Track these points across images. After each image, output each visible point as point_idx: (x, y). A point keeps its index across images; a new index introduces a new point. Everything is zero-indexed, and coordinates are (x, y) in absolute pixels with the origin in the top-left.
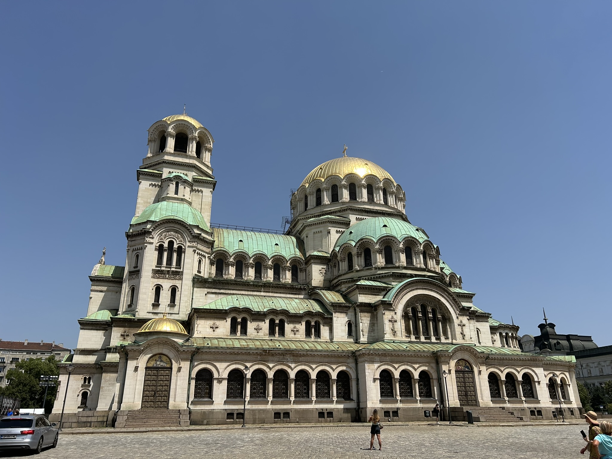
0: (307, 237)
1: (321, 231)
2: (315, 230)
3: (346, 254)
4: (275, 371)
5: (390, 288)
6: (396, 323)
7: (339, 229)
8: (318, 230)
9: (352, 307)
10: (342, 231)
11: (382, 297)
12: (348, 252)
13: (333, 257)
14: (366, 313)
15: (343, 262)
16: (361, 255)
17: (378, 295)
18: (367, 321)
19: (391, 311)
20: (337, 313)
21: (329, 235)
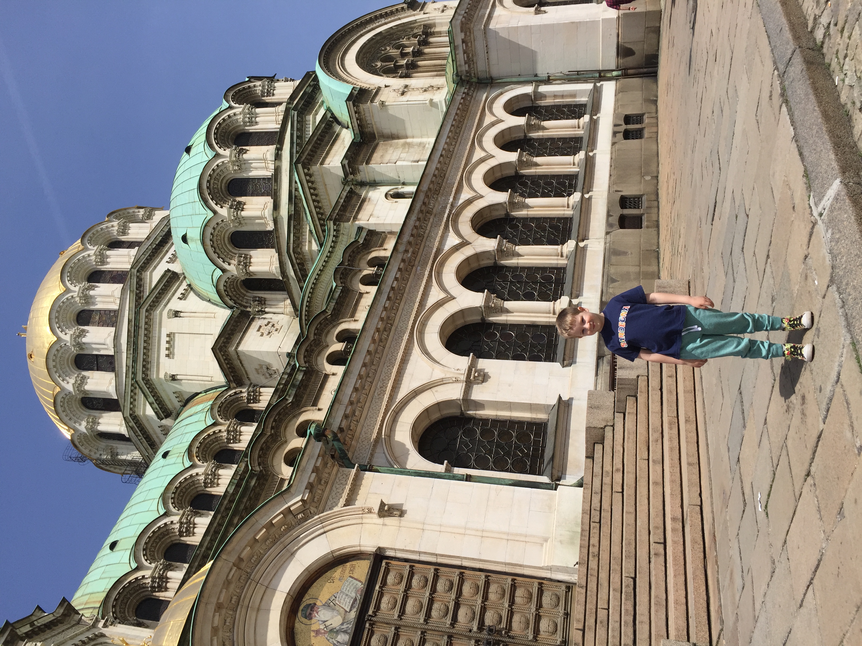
0: (173, 378)
1: (168, 335)
2: (163, 352)
3: (233, 251)
4: (477, 235)
5: (329, 115)
6: (412, 87)
7: (178, 294)
8: (164, 345)
9: (353, 187)
10: (186, 288)
11: (344, 130)
12: (229, 243)
13: (240, 302)
14: (375, 155)
15: (252, 260)
16: (240, 203)
17: (338, 135)
18: (395, 154)
19: (380, 93)
20: (359, 216)
21: (182, 314)
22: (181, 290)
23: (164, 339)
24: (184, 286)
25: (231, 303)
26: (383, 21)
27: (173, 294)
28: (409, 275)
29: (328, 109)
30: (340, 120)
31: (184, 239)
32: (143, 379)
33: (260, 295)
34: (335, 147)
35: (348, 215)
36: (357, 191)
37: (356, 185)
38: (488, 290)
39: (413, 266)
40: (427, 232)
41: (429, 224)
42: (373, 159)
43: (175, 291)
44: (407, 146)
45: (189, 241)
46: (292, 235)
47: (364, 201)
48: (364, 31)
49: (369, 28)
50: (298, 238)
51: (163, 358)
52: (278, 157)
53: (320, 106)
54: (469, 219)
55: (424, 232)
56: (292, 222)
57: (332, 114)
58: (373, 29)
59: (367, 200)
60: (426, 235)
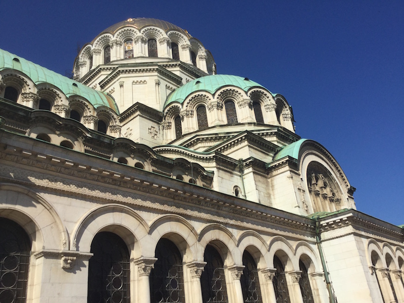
0: (121, 86)
2: (135, 79)
3: (195, 107)
4: (205, 245)
5: (279, 149)
6: (304, 195)
7: (169, 84)
8: (139, 79)
9: (238, 166)
10: (173, 88)
11: (271, 158)
12: (199, 105)
13: (167, 115)
14: (259, 177)
15: (190, 118)
16: (222, 108)
17: (268, 155)
18: (262, 189)
19: (297, 176)
20: (220, 171)
21: (157, 87)
22: (171, 86)
23: (143, 79)
24: (174, 87)
25: (166, 111)
26: (338, 175)
27: (169, 82)
28: (166, 196)
29: (282, 149)
30: (277, 155)
31: (198, 82)
32: (120, 71)
33: (172, 126)
34: (260, 154)
35: (221, 164)
36: (236, 169)
37: (240, 168)
38: (157, 261)
39: (174, 198)
40: (204, 207)
41: (209, 209)
42: (257, 176)
43: (170, 83)
44: (268, 195)
45: (197, 85)
46: (207, 136)
47: (231, 173)
48: (330, 165)
49: (333, 167)
50: (206, 141)
51: (132, 79)
52: (250, 124)
53: (282, 144)
54: (218, 238)
55: (202, 205)
56: (214, 136)
57: (279, 151)
58: (332, 170)
59: (232, 175)
60: (201, 207)
